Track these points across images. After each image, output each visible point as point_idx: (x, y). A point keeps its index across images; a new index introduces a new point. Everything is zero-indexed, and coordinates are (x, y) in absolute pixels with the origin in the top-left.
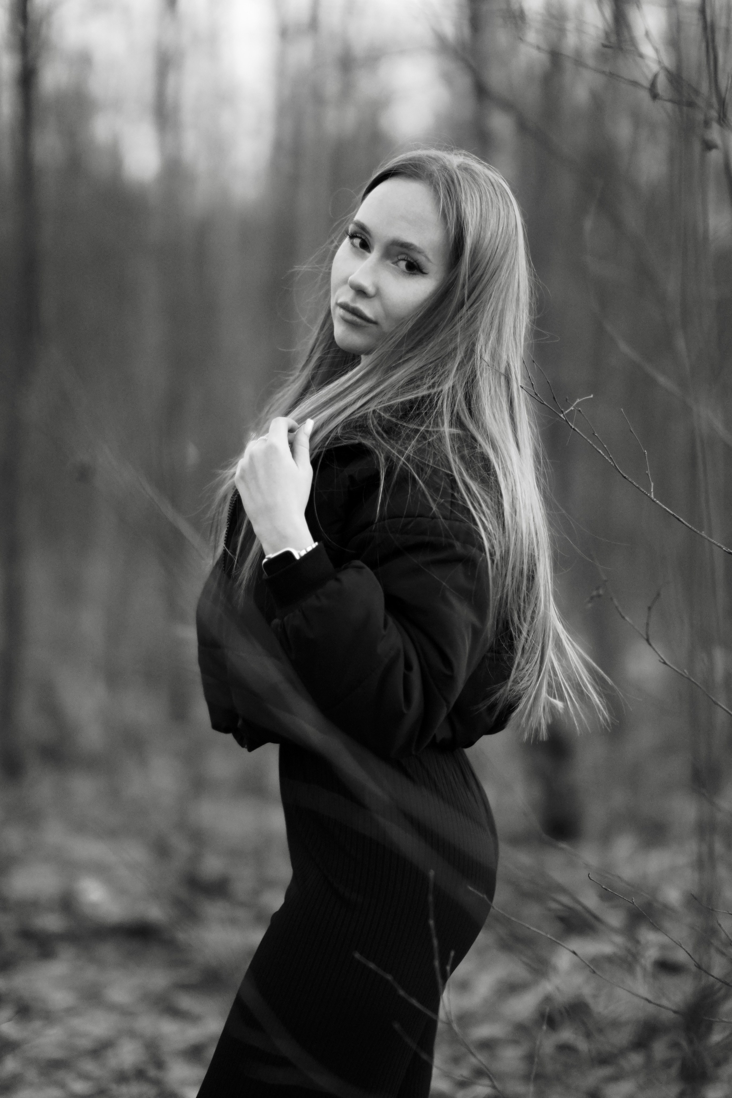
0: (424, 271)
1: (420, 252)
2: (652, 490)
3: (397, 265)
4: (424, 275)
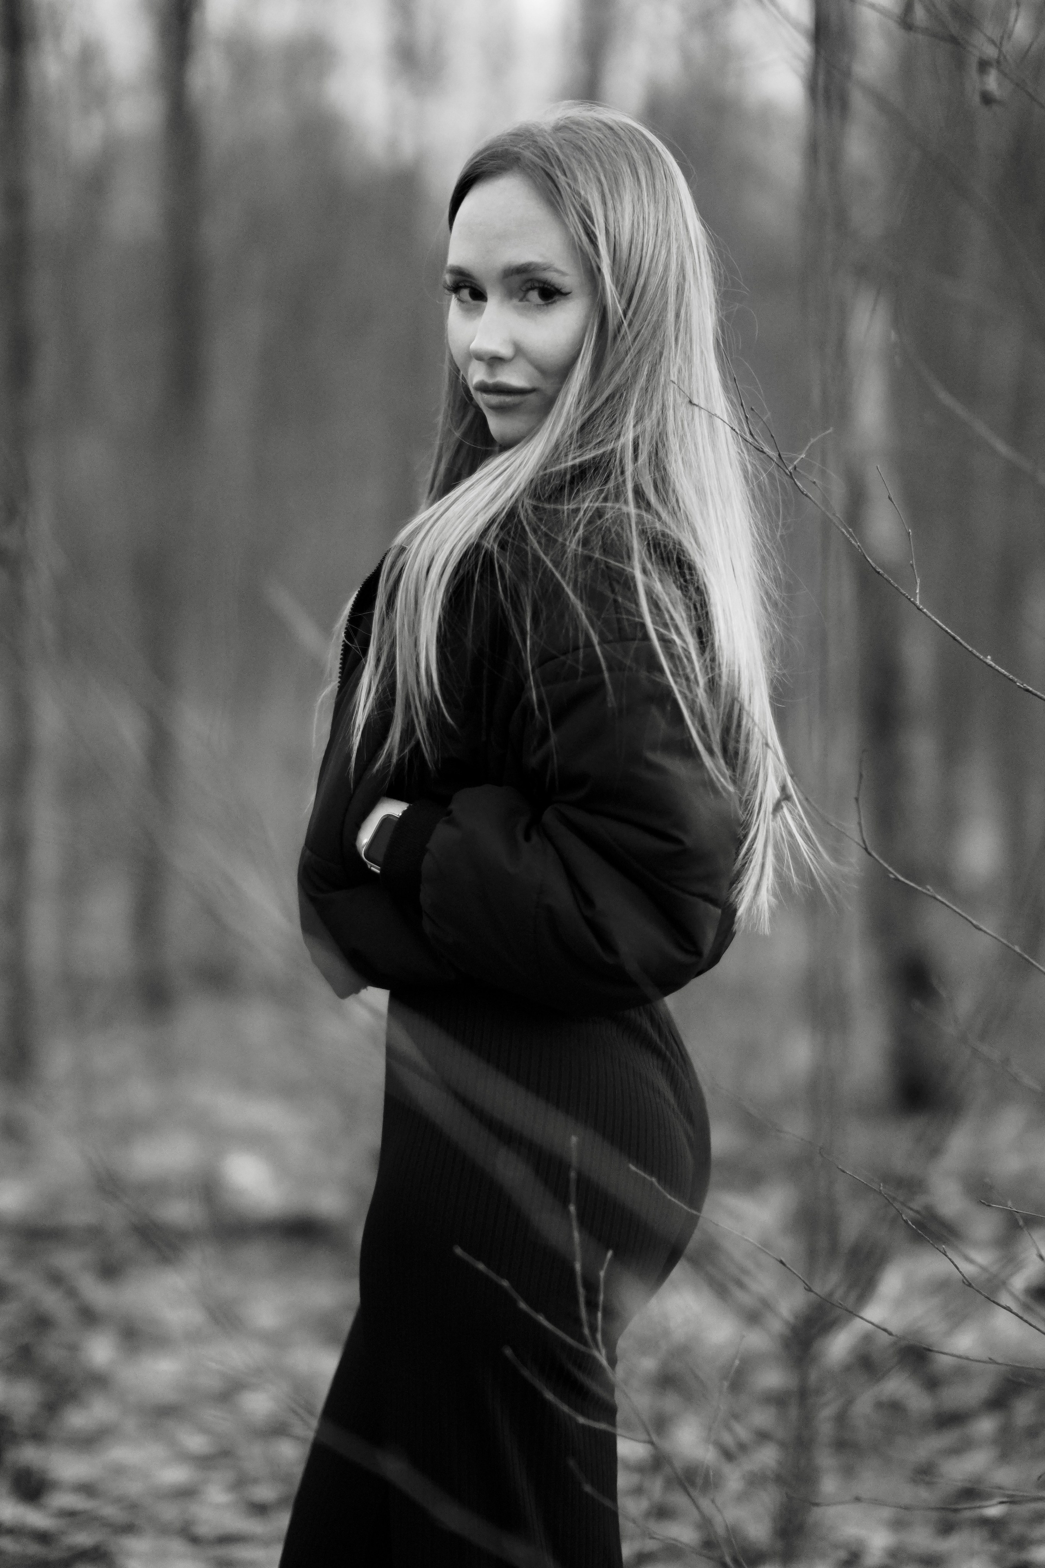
0: (564, 291)
1: (546, 268)
2: (918, 591)
3: (528, 300)
4: (568, 296)
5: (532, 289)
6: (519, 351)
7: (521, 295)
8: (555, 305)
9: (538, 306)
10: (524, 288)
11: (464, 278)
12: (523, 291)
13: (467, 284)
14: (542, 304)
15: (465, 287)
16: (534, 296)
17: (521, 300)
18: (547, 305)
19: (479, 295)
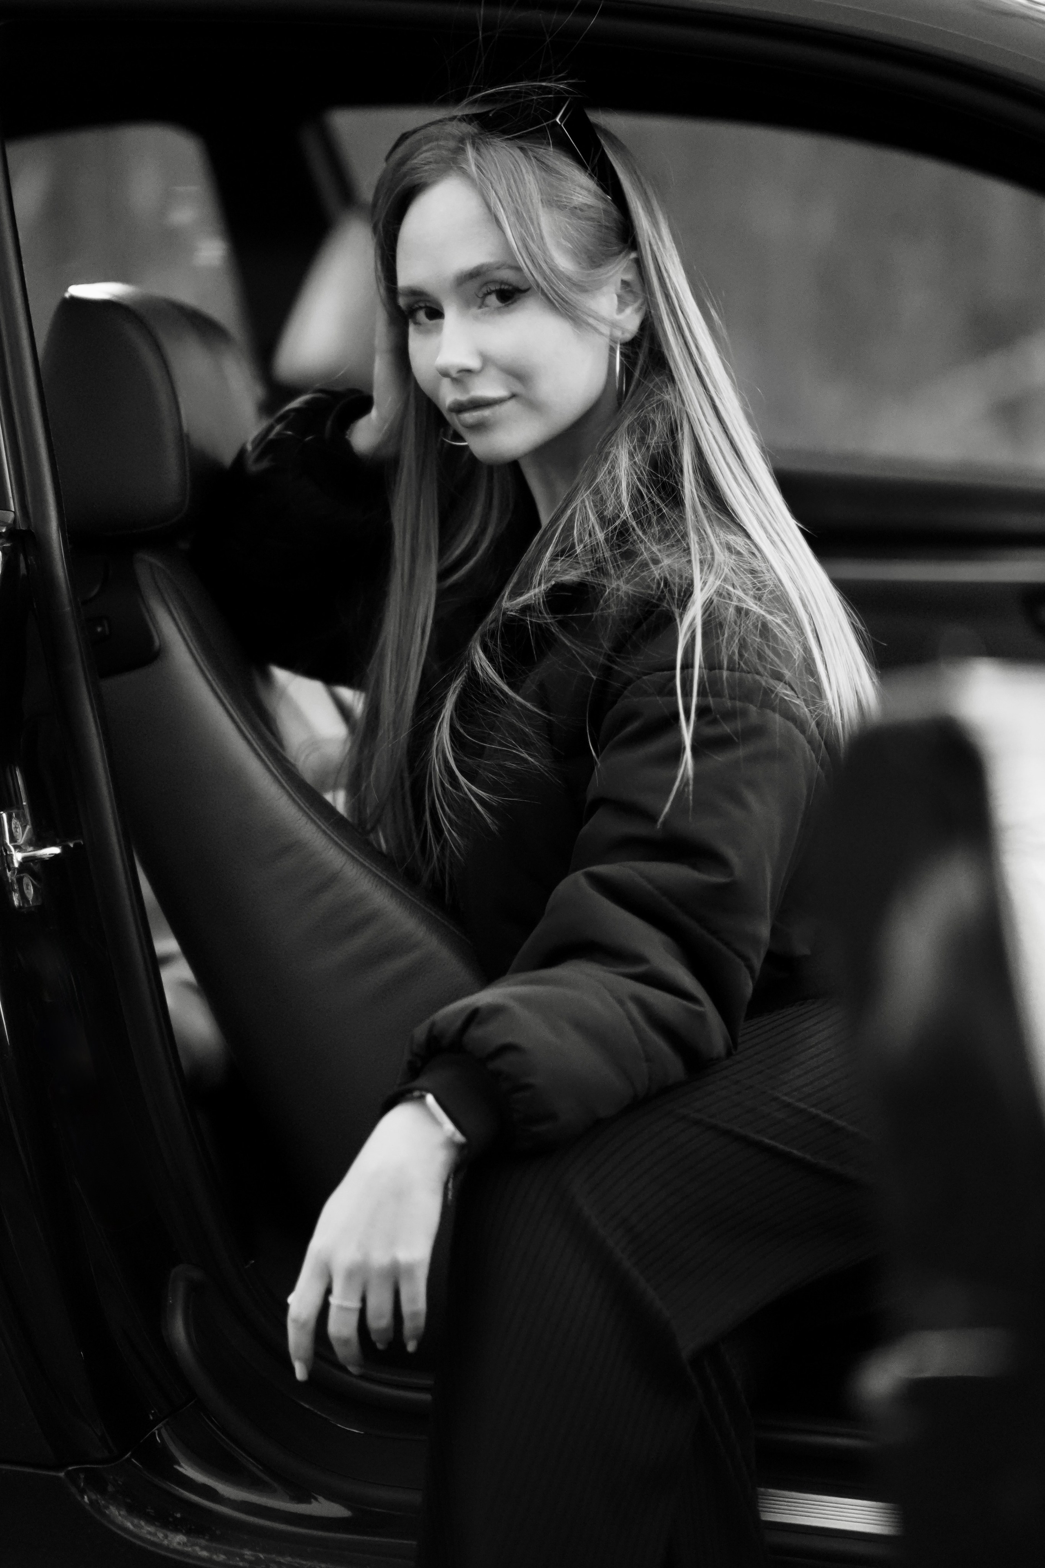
5: (489, 293)
6: (486, 360)
7: (479, 301)
8: (515, 305)
9: (498, 309)
10: (481, 295)
11: (417, 298)
12: (480, 298)
13: (422, 305)
14: (501, 306)
15: (421, 308)
16: (493, 300)
17: (480, 307)
18: (507, 306)
19: (436, 313)
